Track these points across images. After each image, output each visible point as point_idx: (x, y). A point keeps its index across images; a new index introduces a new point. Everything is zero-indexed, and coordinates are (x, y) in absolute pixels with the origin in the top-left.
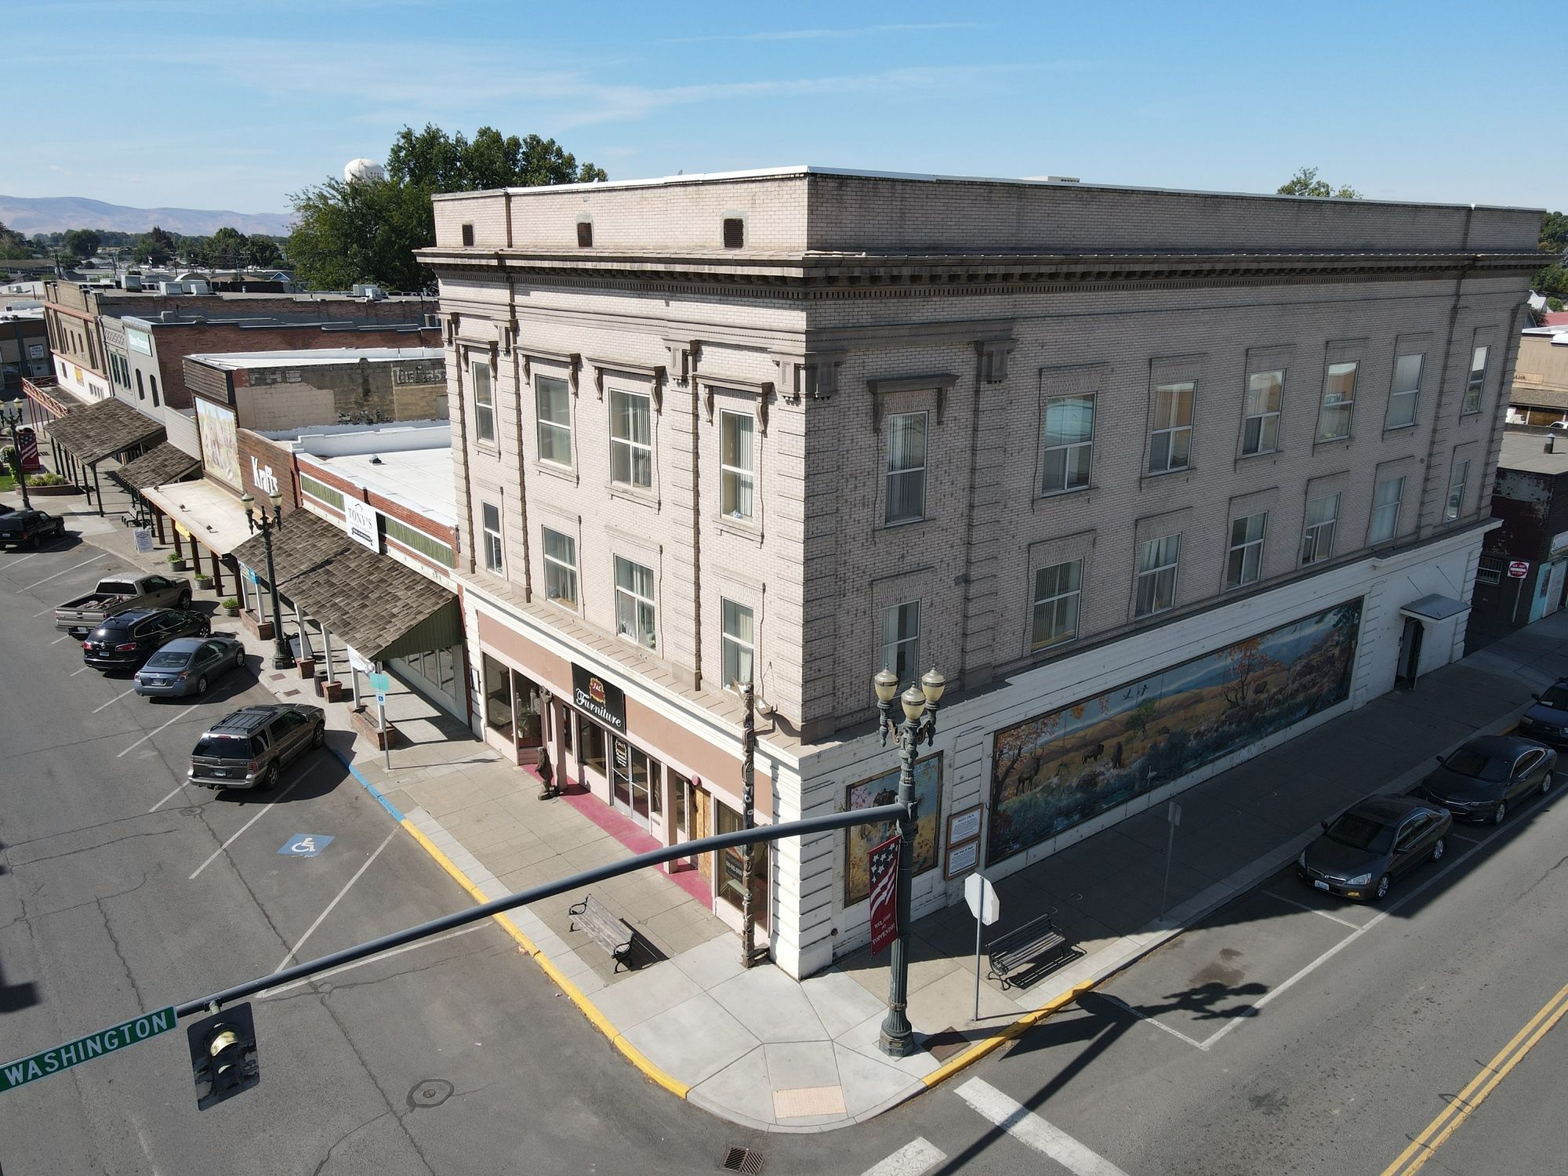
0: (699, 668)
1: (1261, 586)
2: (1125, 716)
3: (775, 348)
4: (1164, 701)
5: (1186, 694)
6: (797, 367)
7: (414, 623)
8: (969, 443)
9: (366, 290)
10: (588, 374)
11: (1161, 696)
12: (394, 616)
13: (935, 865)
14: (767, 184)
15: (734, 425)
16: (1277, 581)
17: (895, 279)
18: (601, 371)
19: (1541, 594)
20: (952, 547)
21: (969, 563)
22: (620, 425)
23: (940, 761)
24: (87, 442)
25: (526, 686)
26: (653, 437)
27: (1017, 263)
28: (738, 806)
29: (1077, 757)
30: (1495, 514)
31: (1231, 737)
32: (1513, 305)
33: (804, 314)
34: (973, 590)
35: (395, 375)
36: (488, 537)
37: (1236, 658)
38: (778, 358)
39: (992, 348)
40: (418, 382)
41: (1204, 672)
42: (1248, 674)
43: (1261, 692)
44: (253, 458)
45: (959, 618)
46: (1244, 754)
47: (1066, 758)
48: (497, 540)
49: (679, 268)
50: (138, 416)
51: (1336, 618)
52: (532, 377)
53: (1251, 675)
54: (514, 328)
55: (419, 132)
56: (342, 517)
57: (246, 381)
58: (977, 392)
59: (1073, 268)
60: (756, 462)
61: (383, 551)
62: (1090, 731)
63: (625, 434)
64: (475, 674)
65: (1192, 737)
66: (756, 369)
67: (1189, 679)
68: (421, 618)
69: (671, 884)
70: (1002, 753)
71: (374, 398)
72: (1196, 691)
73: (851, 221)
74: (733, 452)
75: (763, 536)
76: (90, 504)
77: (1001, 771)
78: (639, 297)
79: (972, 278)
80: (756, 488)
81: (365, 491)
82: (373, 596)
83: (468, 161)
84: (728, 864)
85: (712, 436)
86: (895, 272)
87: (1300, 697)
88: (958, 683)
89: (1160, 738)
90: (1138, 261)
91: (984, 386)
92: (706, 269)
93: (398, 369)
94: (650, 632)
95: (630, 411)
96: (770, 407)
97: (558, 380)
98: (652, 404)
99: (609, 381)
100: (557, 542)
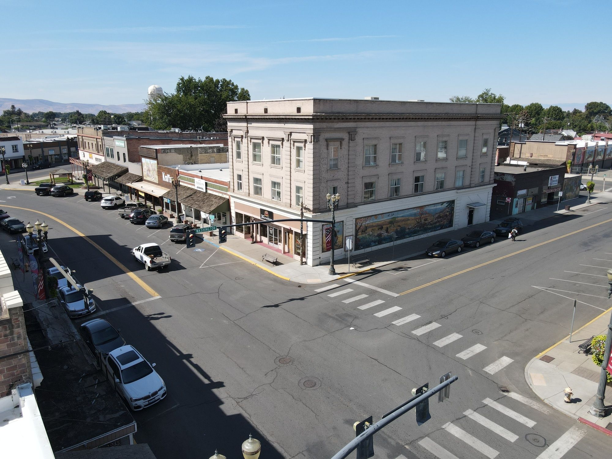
0: (291, 203)
1: (424, 194)
2: (388, 220)
3: (307, 132)
4: (399, 218)
5: (404, 218)
6: (311, 136)
7: (218, 205)
8: (348, 153)
9: (176, 130)
10: (266, 141)
11: (398, 217)
12: (213, 204)
13: (342, 247)
14: (305, 101)
15: (299, 149)
16: (428, 193)
17: (330, 119)
18: (269, 140)
19: (516, 207)
20: (344, 175)
21: (348, 179)
22: (273, 152)
23: (343, 223)
24: (104, 173)
25: (248, 218)
26: (281, 153)
27: (356, 116)
28: (299, 231)
29: (377, 228)
30: (495, 183)
31: (419, 231)
32: (494, 128)
33: (313, 125)
34: (349, 185)
35: (199, 151)
36: (238, 183)
37: (418, 211)
38: (308, 134)
39: (352, 133)
40: (205, 153)
41: (409, 213)
42: (422, 215)
43: (426, 221)
44: (163, 173)
45: (346, 191)
46: (422, 236)
47: (374, 228)
48: (241, 183)
49: (288, 117)
50: (117, 166)
51: (447, 205)
52: (252, 143)
53: (422, 216)
54: (248, 132)
56: (194, 185)
57: (161, 152)
58: (349, 143)
59: (369, 117)
60: (303, 156)
61: (206, 192)
62: (379, 222)
63: (274, 153)
64: (233, 218)
65: (407, 229)
66: (303, 137)
67: (405, 214)
68: (220, 204)
69: (284, 255)
70: (357, 224)
71: (193, 157)
72: (407, 217)
73: (322, 108)
74: (298, 155)
75: (305, 171)
76: (104, 191)
77: (357, 228)
78: (278, 123)
79: (347, 119)
80: (303, 162)
81: (202, 176)
82: (206, 201)
83: (202, 87)
84: (297, 246)
85: (294, 151)
86: (330, 117)
87: (438, 224)
88: (347, 206)
89: (398, 228)
90: (384, 116)
91: (350, 141)
92: (293, 117)
93: (200, 149)
94: (279, 197)
95: (276, 148)
96: (306, 144)
97: (258, 143)
98: (281, 146)
99: (271, 142)
100: (257, 180)
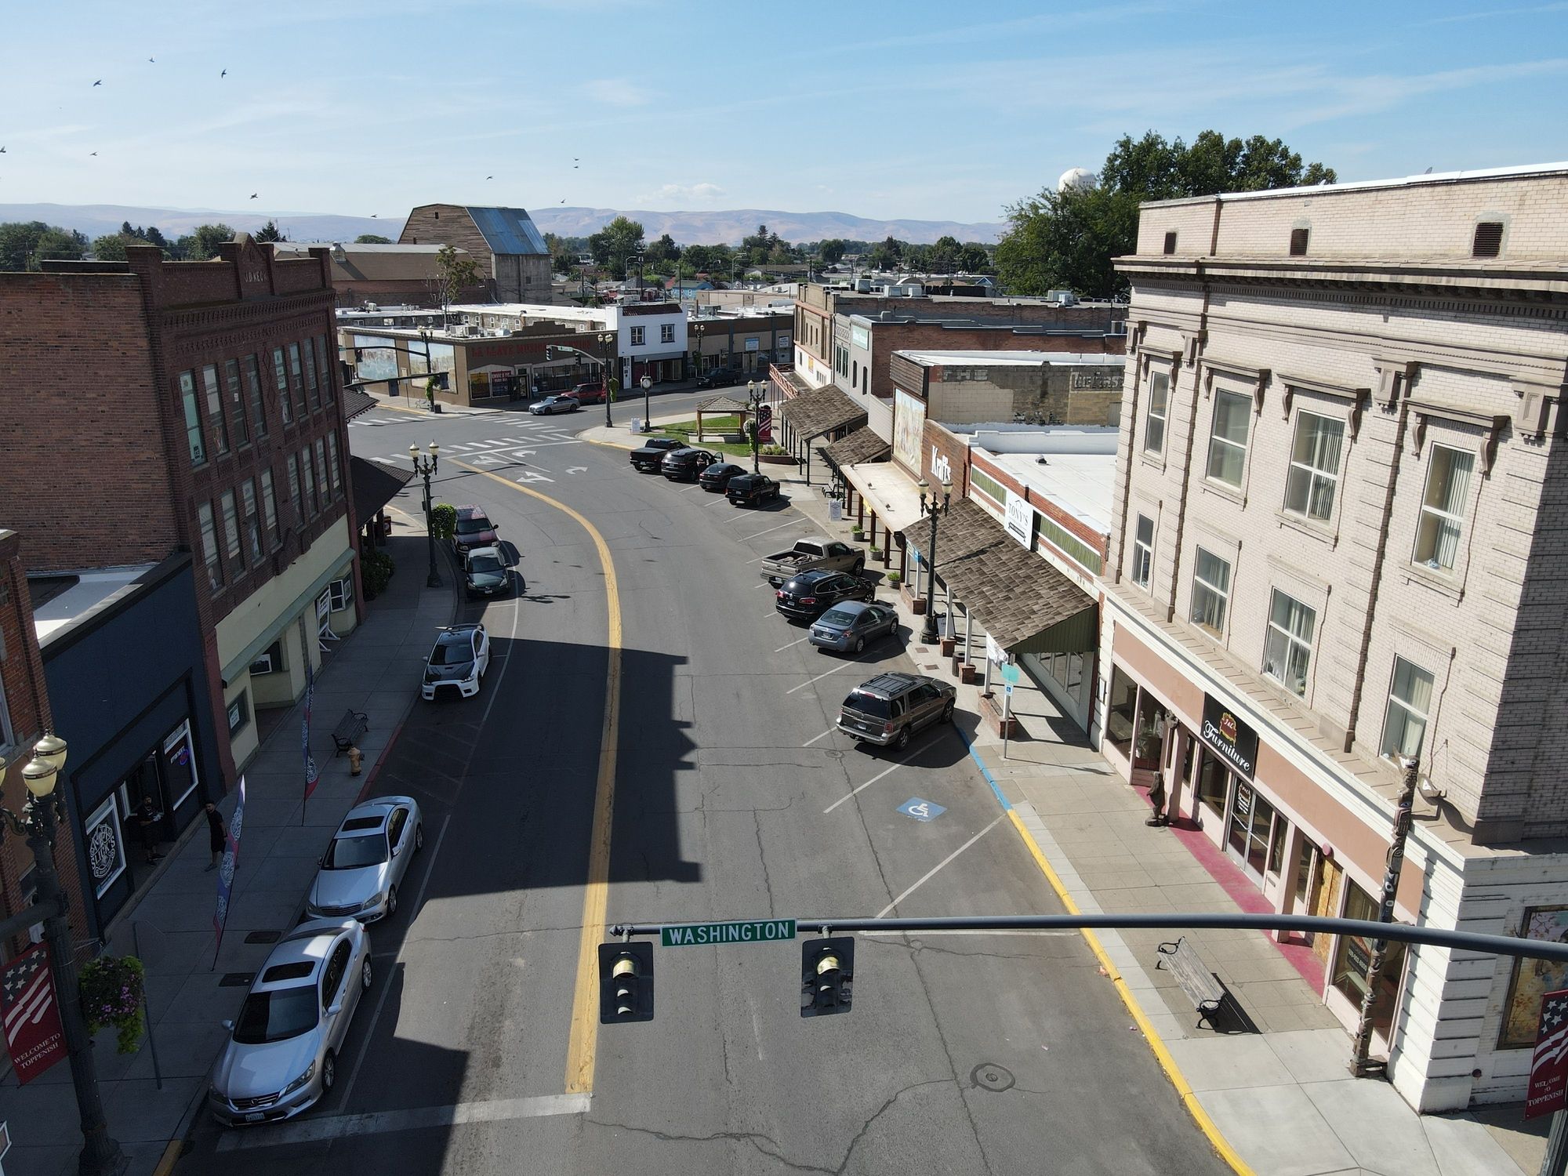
0: (1352, 729)
3: (1520, 376)
6: (1547, 401)
7: (1051, 622)
9: (1060, 295)
10: (1276, 392)
12: (1034, 612)
15: (1447, 463)
18: (1292, 390)
22: (1305, 449)
24: (807, 421)
25: (1152, 707)
26: (1342, 466)
28: (1377, 892)
35: (1073, 379)
36: (1139, 549)
38: (1522, 388)
40: (1094, 388)
44: (934, 447)
48: (1148, 554)
49: (1408, 279)
50: (849, 402)
52: (1213, 391)
54: (1202, 339)
55: (1138, 139)
56: (1002, 511)
57: (940, 377)
60: (1469, 507)
61: (1034, 548)
63: (1308, 459)
64: (1102, 684)
66: (1495, 399)
68: (1059, 619)
69: (1278, 954)
71: (1050, 401)
74: (1441, 490)
75: (1464, 594)
76: (800, 474)
80: (1464, 537)
81: (1027, 489)
82: (1018, 590)
84: (1351, 953)
85: (1416, 472)
92: (1444, 281)
93: (1077, 374)
94: (1301, 677)
95: (1320, 434)
96: (1501, 445)
97: (1241, 396)
98: (1348, 431)
99: (1299, 401)
100: (1211, 565)
